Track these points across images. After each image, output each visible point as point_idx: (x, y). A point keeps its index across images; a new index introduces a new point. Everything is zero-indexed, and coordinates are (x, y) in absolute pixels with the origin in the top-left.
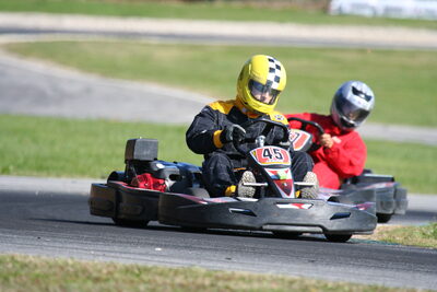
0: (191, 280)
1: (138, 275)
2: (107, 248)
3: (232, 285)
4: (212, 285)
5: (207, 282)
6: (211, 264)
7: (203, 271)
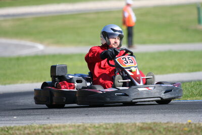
0: (32, 131)
1: (7, 131)
3: (51, 131)
4: (42, 132)
5: (40, 131)
6: (41, 122)
7: (37, 126)
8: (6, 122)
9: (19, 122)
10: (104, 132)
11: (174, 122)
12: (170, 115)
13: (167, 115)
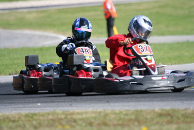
0: (55, 117)
1: (32, 117)
2: (16, 106)
3: (74, 117)
4: (66, 118)
5: (63, 116)
6: (63, 108)
7: (60, 112)
8: (31, 109)
9: (43, 108)
10: (124, 119)
11: (192, 109)
12: (188, 102)
13: (185, 102)
